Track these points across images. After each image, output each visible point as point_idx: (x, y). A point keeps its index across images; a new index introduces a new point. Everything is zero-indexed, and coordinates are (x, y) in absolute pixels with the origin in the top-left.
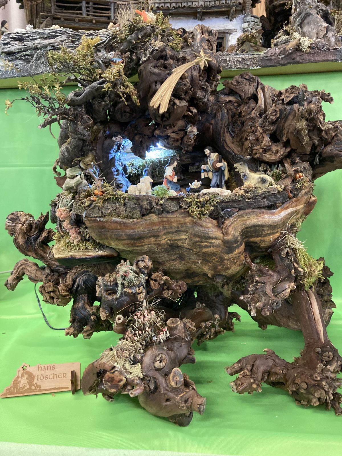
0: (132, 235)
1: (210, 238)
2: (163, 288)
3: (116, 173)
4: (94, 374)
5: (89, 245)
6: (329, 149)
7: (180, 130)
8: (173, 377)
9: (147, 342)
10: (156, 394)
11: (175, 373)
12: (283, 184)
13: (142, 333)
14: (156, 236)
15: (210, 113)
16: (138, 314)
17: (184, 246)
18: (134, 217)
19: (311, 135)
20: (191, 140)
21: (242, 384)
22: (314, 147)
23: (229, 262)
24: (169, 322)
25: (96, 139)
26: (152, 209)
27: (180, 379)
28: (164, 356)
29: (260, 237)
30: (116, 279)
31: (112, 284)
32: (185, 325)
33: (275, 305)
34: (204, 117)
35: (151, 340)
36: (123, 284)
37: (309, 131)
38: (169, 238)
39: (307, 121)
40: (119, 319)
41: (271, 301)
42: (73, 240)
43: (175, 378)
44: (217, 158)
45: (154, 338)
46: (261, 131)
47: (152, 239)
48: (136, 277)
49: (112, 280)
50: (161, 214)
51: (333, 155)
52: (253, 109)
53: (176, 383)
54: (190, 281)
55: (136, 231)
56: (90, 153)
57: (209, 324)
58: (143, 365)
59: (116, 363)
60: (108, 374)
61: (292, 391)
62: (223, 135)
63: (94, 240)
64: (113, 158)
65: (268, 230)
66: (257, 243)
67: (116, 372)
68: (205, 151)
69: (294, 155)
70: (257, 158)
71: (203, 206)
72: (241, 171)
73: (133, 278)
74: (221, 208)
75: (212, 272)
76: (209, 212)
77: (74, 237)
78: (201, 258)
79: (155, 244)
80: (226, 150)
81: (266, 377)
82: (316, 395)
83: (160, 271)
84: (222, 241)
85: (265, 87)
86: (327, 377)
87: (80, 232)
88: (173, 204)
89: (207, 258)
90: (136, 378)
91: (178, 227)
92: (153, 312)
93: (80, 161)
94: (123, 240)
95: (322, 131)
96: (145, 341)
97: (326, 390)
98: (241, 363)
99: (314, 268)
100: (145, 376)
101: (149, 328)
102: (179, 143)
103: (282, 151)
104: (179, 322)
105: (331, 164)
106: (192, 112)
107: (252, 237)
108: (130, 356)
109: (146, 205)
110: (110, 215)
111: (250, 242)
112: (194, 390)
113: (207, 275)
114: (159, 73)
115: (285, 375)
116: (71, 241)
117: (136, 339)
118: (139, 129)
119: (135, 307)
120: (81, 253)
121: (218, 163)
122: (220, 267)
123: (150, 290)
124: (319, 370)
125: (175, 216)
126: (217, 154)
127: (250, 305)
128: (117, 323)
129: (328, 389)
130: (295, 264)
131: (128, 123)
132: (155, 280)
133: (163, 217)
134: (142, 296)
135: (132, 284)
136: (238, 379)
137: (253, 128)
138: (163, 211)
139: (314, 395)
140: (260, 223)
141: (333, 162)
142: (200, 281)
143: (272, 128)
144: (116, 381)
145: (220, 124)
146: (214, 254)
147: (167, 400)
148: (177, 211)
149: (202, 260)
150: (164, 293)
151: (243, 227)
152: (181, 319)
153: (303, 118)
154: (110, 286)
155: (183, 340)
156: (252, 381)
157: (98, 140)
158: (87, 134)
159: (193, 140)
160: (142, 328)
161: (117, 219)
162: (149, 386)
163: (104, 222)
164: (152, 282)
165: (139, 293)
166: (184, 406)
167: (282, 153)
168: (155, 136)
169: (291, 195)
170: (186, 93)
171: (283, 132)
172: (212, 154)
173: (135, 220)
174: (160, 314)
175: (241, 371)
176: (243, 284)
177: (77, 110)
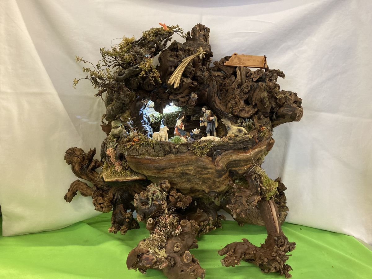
0: (158, 167)
1: (207, 168)
2: (177, 201)
3: (144, 123)
4: (135, 256)
5: (128, 173)
6: (282, 110)
7: (187, 96)
8: (186, 256)
9: (168, 235)
10: (175, 267)
11: (186, 254)
12: (253, 134)
13: (165, 230)
14: (173, 168)
15: (205, 84)
16: (161, 217)
17: (191, 173)
18: (159, 156)
19: (270, 100)
20: (193, 102)
21: (228, 261)
22: (272, 109)
23: (219, 183)
24: (181, 222)
25: (131, 102)
26: (171, 151)
27: (190, 258)
28: (179, 244)
29: (238, 167)
30: (148, 195)
31: (145, 198)
32: (192, 224)
33: (248, 210)
34: (201, 86)
35: (171, 234)
36: (152, 199)
37: (269, 98)
38: (182, 169)
39: (268, 92)
40: (150, 221)
41: (245, 208)
42: (117, 169)
43: (187, 257)
44: (210, 114)
45: (173, 233)
46: (238, 98)
47: (171, 169)
48: (160, 194)
49: (145, 196)
50: (177, 154)
51: (284, 114)
52: (234, 82)
53: (188, 260)
54: (193, 195)
55: (161, 164)
56: (127, 111)
57: (206, 223)
58: (167, 250)
59: (150, 249)
60: (145, 255)
61: (259, 264)
62: (214, 98)
63: (131, 169)
64: (142, 113)
65: (243, 163)
66: (236, 171)
67: (150, 254)
68: (202, 109)
69: (260, 113)
70: (236, 115)
71: (203, 149)
72: (226, 124)
73: (159, 195)
74: (214, 150)
75: (208, 190)
76: (207, 153)
77: (118, 168)
78: (201, 181)
79: (172, 173)
80: (216, 108)
81: (243, 256)
82: (273, 265)
83: (175, 189)
84: (215, 170)
85: (242, 68)
86: (280, 254)
87: (122, 164)
88: (184, 148)
89: (205, 181)
90: (163, 257)
91: (187, 162)
92: (171, 216)
93: (120, 117)
94: (152, 170)
95: (277, 99)
96: (167, 234)
97: (279, 261)
98: (228, 248)
99: (272, 186)
100: (168, 256)
101: (169, 226)
102: (185, 104)
103: (252, 111)
104: (188, 222)
105: (283, 119)
106: (194, 84)
107: (233, 167)
108: (158, 244)
109: (167, 149)
110: (144, 154)
111: (232, 170)
112: (199, 264)
113: (205, 191)
114: (173, 61)
115: (255, 254)
116: (116, 170)
117: (161, 233)
118: (159, 95)
119: (160, 213)
120: (123, 178)
121: (211, 117)
122: (213, 187)
123: (169, 202)
124: (275, 250)
125: (186, 155)
126: (210, 111)
127: (233, 211)
128: (149, 224)
129: (280, 261)
130: (260, 184)
131: (152, 91)
132: (172, 196)
133: (178, 156)
134: (165, 206)
135: (158, 198)
136: (226, 257)
137: (233, 95)
138: (178, 152)
139: (272, 266)
140: (238, 159)
141: (284, 118)
142: (200, 195)
143: (245, 97)
144: (150, 260)
145: (212, 91)
146: (209, 178)
147: (182, 271)
148: (187, 152)
149: (202, 182)
150: (177, 204)
151: (228, 161)
152: (189, 220)
153: (265, 90)
154: (144, 200)
155: (191, 234)
156: (234, 258)
157: (132, 102)
158: (126, 100)
159: (194, 102)
160: (165, 226)
161: (149, 157)
162: (170, 262)
163: (140, 159)
164: (170, 197)
165: (163, 204)
166: (192, 274)
167: (252, 112)
168: (169, 99)
169: (257, 141)
170: (191, 73)
171: (253, 99)
172: (207, 111)
173: (160, 158)
174: (176, 217)
175: (227, 253)
176: (227, 196)
177: (120, 84)
